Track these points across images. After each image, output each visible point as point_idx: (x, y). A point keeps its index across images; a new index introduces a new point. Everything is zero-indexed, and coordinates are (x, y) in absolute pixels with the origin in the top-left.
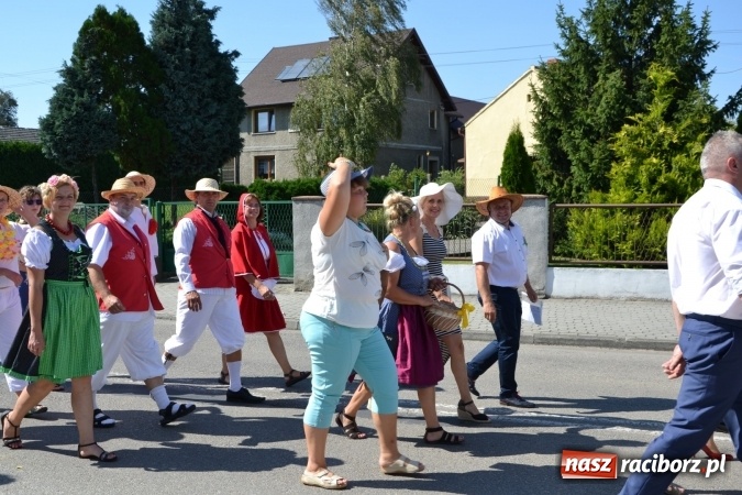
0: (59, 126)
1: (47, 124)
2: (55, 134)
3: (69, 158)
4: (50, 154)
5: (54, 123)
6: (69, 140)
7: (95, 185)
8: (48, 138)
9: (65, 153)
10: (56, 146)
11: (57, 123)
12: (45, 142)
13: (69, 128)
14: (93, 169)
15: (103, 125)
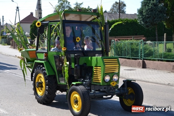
0: (145, 12)
1: (140, 11)
2: (143, 15)
3: (147, 24)
4: (141, 23)
5: (143, 11)
6: (148, 18)
7: (157, 34)
8: (140, 17)
9: (146, 22)
10: (143, 20)
11: (144, 11)
12: (139, 18)
13: (148, 13)
14: (156, 29)
15: (161, 12)
